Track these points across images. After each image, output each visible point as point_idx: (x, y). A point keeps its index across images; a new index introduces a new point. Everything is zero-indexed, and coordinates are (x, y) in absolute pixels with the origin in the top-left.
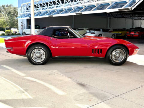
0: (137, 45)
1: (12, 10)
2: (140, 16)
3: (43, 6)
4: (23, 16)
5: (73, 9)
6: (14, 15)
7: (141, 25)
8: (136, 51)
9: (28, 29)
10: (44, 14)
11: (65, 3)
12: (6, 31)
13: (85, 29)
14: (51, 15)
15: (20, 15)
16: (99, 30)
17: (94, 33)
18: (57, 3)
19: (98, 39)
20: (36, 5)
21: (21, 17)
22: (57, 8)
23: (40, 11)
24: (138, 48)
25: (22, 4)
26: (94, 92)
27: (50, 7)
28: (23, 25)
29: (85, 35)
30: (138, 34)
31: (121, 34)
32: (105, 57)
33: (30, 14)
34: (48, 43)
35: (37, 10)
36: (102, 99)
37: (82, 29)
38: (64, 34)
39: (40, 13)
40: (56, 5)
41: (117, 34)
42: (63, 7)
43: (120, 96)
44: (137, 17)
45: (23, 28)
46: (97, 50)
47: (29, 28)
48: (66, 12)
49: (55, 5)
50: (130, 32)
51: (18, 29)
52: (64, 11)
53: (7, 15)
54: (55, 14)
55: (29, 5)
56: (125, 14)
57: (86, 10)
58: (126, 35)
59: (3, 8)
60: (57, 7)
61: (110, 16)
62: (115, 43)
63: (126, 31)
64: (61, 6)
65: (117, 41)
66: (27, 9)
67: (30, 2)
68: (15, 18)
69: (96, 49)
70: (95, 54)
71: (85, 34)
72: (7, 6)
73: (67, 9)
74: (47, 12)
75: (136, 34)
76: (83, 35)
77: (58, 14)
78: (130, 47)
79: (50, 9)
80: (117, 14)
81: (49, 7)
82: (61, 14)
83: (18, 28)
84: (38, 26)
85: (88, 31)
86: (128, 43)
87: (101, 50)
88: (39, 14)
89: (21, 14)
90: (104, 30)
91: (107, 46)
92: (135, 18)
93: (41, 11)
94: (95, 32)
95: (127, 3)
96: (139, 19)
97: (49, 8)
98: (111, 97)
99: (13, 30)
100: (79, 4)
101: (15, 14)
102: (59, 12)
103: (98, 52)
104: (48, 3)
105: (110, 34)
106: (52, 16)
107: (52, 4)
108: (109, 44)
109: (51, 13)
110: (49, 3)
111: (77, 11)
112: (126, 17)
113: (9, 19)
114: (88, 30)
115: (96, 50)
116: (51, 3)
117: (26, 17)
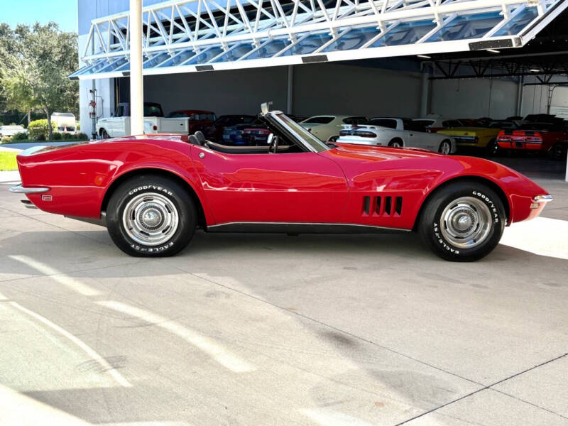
0: (539, 182)
1: (55, 43)
2: (546, 72)
3: (177, 31)
4: (97, 67)
5: (293, 43)
6: (61, 63)
7: (549, 107)
8: (536, 206)
9: (118, 119)
10: (178, 61)
11: (261, 19)
12: (31, 124)
13: (338, 119)
14: (207, 64)
15: (87, 61)
16: (392, 125)
17: (373, 136)
18: (230, 20)
19: (389, 158)
20: (150, 27)
21: (91, 71)
22: (231, 38)
23: (163, 47)
24: (542, 193)
25: (95, 22)
26: (394, 369)
27: (202, 32)
28: (98, 100)
29: (338, 141)
30: (540, 140)
31: (476, 138)
32: (416, 227)
33: (124, 60)
34: (191, 170)
35: (154, 43)
36: (429, 397)
37: (326, 121)
38: (256, 138)
39: (165, 55)
40: (226, 27)
41: (458, 140)
42: (254, 32)
43: (498, 387)
44: (533, 73)
45: (97, 115)
46: (382, 201)
47: (121, 115)
48: (264, 53)
49: (220, 24)
50: (509, 132)
51: (78, 119)
52: (257, 47)
53: (34, 65)
54: (220, 60)
55: (124, 26)
56: (487, 64)
57: (340, 46)
58: (493, 142)
59: (23, 36)
60: (228, 33)
61: (431, 71)
62: (457, 173)
63: (495, 126)
64: (246, 31)
65: (463, 166)
66: (115, 40)
67: (124, 14)
68: (65, 75)
69: (378, 197)
70: (375, 215)
71: (338, 137)
72: (37, 27)
73: (268, 40)
74: (190, 53)
75: (533, 139)
76: (330, 140)
77: (235, 59)
78: (514, 188)
79: (203, 42)
80: (460, 62)
81: (197, 32)
82: (246, 59)
83: (76, 114)
84: (155, 105)
85: (349, 127)
86: (504, 174)
87: (399, 200)
88: (161, 58)
89: (90, 58)
90: (410, 125)
91: (423, 185)
92: (528, 79)
93: (170, 47)
94: (377, 130)
95: (502, 18)
96: (543, 83)
97: (199, 37)
98: (464, 389)
99: (60, 121)
100: (314, 21)
101: (68, 58)
102: (237, 53)
103: (388, 209)
104: (194, 19)
105: (435, 139)
106: (211, 67)
107: (210, 22)
108: (432, 179)
109: (204, 57)
110: (199, 19)
111: (305, 49)
112: (492, 76)
113: (44, 79)
114: (346, 122)
115: (379, 199)
116: (205, 16)
117: (108, 70)
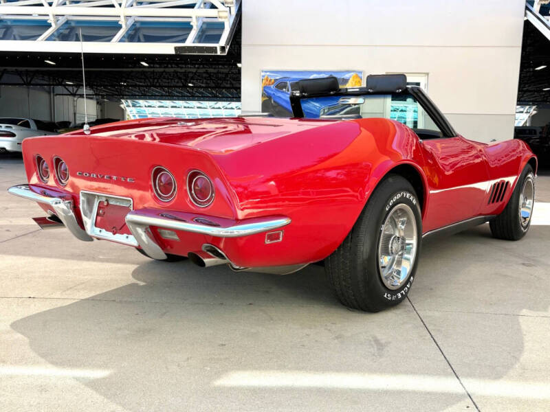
2: (76, 85)
7: (75, 114)
17: (13, 135)
46: (500, 187)
69: (499, 183)
96: (70, 94)
103: (500, 195)
